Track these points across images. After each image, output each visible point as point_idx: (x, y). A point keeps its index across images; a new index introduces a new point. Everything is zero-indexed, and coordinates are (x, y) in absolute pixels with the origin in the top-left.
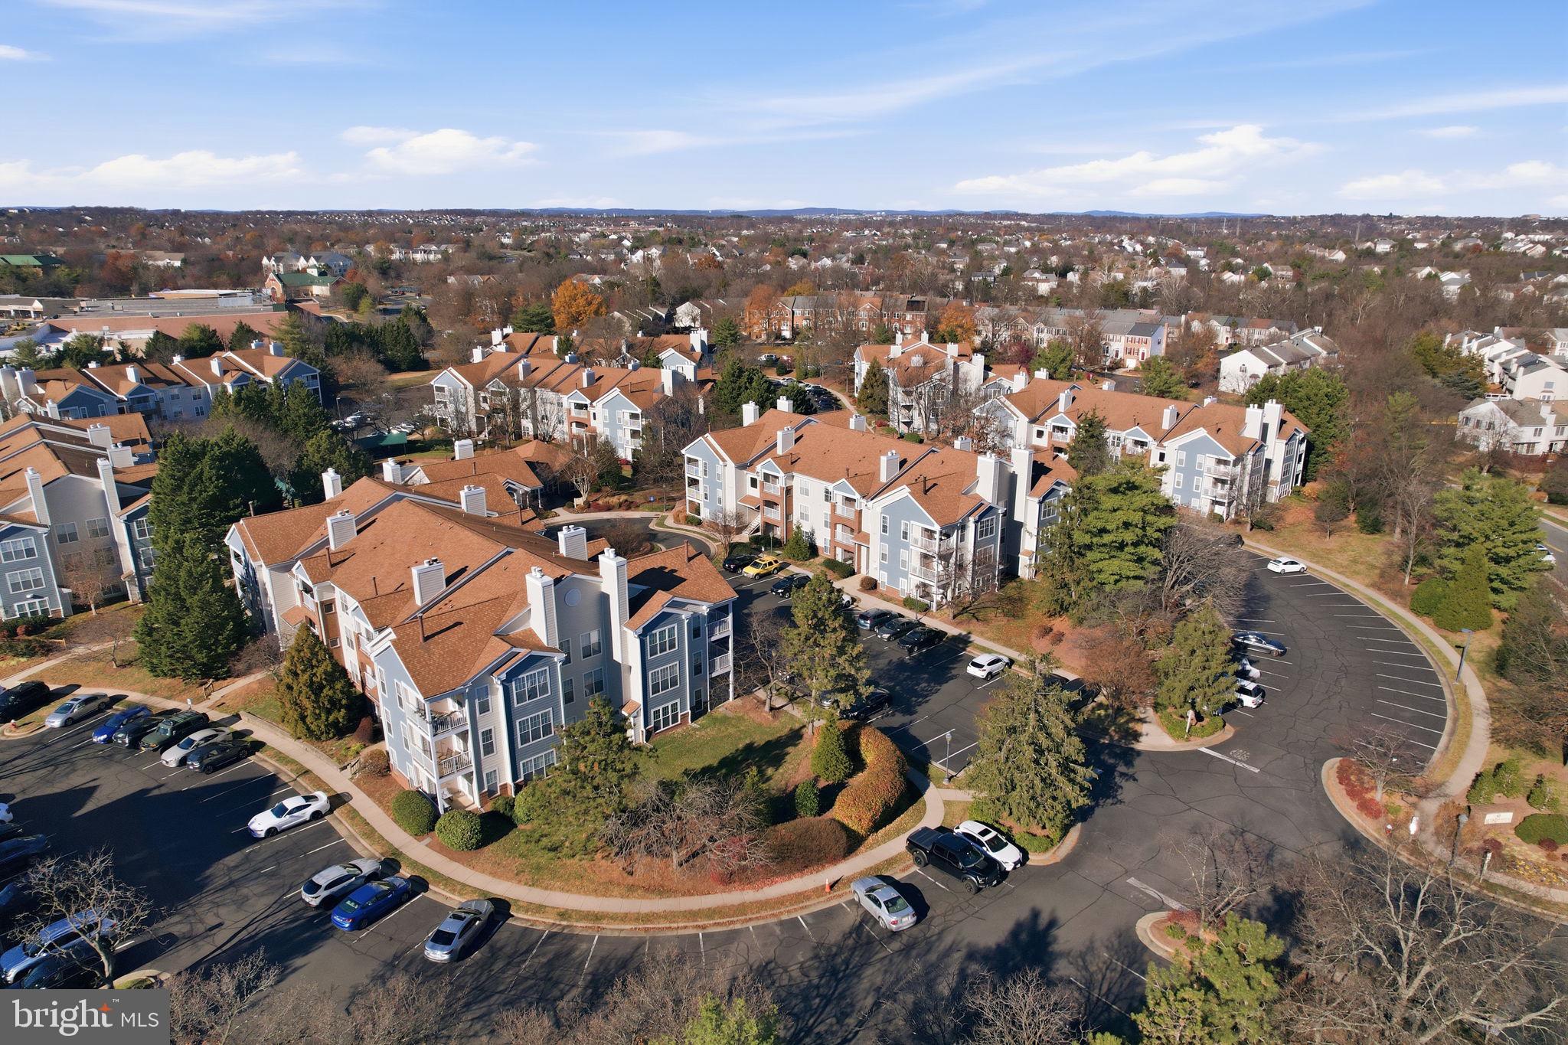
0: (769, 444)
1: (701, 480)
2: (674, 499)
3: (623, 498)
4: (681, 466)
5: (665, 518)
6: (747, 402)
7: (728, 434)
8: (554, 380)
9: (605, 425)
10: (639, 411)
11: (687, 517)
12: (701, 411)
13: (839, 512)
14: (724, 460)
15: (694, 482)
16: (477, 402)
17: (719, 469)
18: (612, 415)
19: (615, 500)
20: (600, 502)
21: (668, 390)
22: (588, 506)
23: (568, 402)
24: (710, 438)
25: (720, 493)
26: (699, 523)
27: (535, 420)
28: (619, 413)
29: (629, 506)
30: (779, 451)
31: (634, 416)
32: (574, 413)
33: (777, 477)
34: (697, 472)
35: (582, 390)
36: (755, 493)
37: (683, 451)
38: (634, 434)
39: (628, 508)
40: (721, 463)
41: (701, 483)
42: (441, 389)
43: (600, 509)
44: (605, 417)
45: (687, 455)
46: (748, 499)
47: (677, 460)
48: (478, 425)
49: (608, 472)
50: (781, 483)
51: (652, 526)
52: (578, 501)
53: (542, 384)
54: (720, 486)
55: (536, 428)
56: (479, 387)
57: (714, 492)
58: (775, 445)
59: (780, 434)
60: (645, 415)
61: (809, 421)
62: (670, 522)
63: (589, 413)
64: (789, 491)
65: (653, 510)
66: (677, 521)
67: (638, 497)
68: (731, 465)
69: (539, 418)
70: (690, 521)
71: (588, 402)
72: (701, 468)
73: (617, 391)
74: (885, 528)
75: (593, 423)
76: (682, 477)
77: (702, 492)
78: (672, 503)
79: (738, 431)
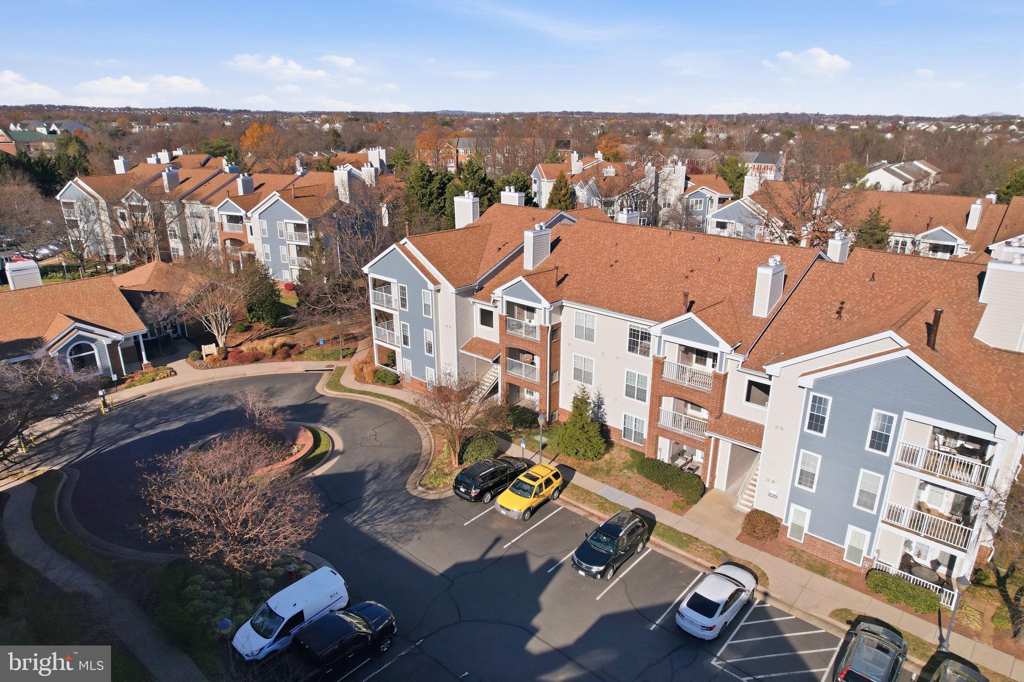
0: (509, 251)
1: (396, 314)
2: (355, 338)
3: (280, 340)
4: (363, 291)
5: (341, 370)
6: (460, 193)
7: (435, 239)
8: (205, 191)
9: (264, 241)
10: (305, 221)
11: (376, 372)
12: (386, 223)
13: (669, 374)
14: (435, 282)
15: (384, 318)
16: (112, 218)
17: (427, 296)
18: (272, 228)
19: (265, 345)
20: (243, 348)
21: (344, 196)
22: (226, 356)
23: (220, 214)
24: (410, 246)
25: (429, 335)
26: (396, 381)
27: (185, 240)
28: (280, 225)
29: (288, 351)
30: (528, 263)
31: (299, 228)
32: (227, 227)
33: (532, 310)
34: (389, 301)
35: (236, 199)
36: (492, 334)
37: (365, 269)
38: (301, 250)
39: (287, 356)
40: (431, 286)
41: (397, 322)
42: (70, 205)
43: (243, 359)
44: (263, 232)
45: (372, 276)
46: (479, 345)
47: (358, 283)
48: (116, 247)
49: (262, 303)
50: (539, 320)
51: (321, 388)
52: (208, 349)
53: (190, 195)
54: (429, 324)
55: (187, 249)
56: (113, 202)
57: (419, 335)
58: (521, 251)
59: (528, 235)
60: (314, 224)
61: (562, 218)
62: (348, 380)
63: (245, 227)
64: (555, 330)
65: (324, 357)
66: (360, 378)
67: (301, 338)
68: (448, 289)
69: (191, 236)
70: (380, 378)
71: (242, 213)
72: (395, 294)
73: (277, 196)
74: (816, 423)
75: (251, 240)
76: (366, 306)
77: (398, 332)
78: (351, 345)
79: (451, 235)
